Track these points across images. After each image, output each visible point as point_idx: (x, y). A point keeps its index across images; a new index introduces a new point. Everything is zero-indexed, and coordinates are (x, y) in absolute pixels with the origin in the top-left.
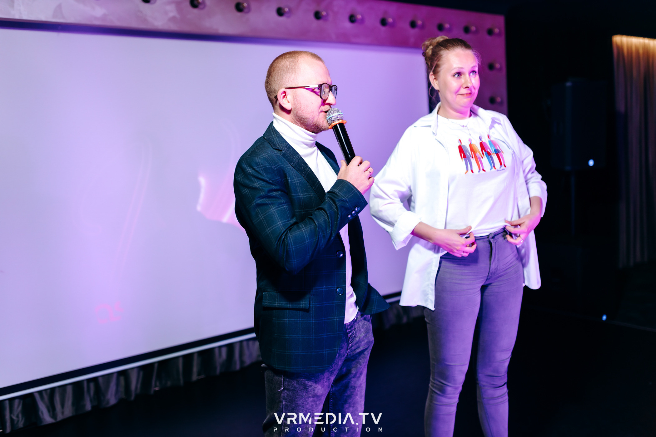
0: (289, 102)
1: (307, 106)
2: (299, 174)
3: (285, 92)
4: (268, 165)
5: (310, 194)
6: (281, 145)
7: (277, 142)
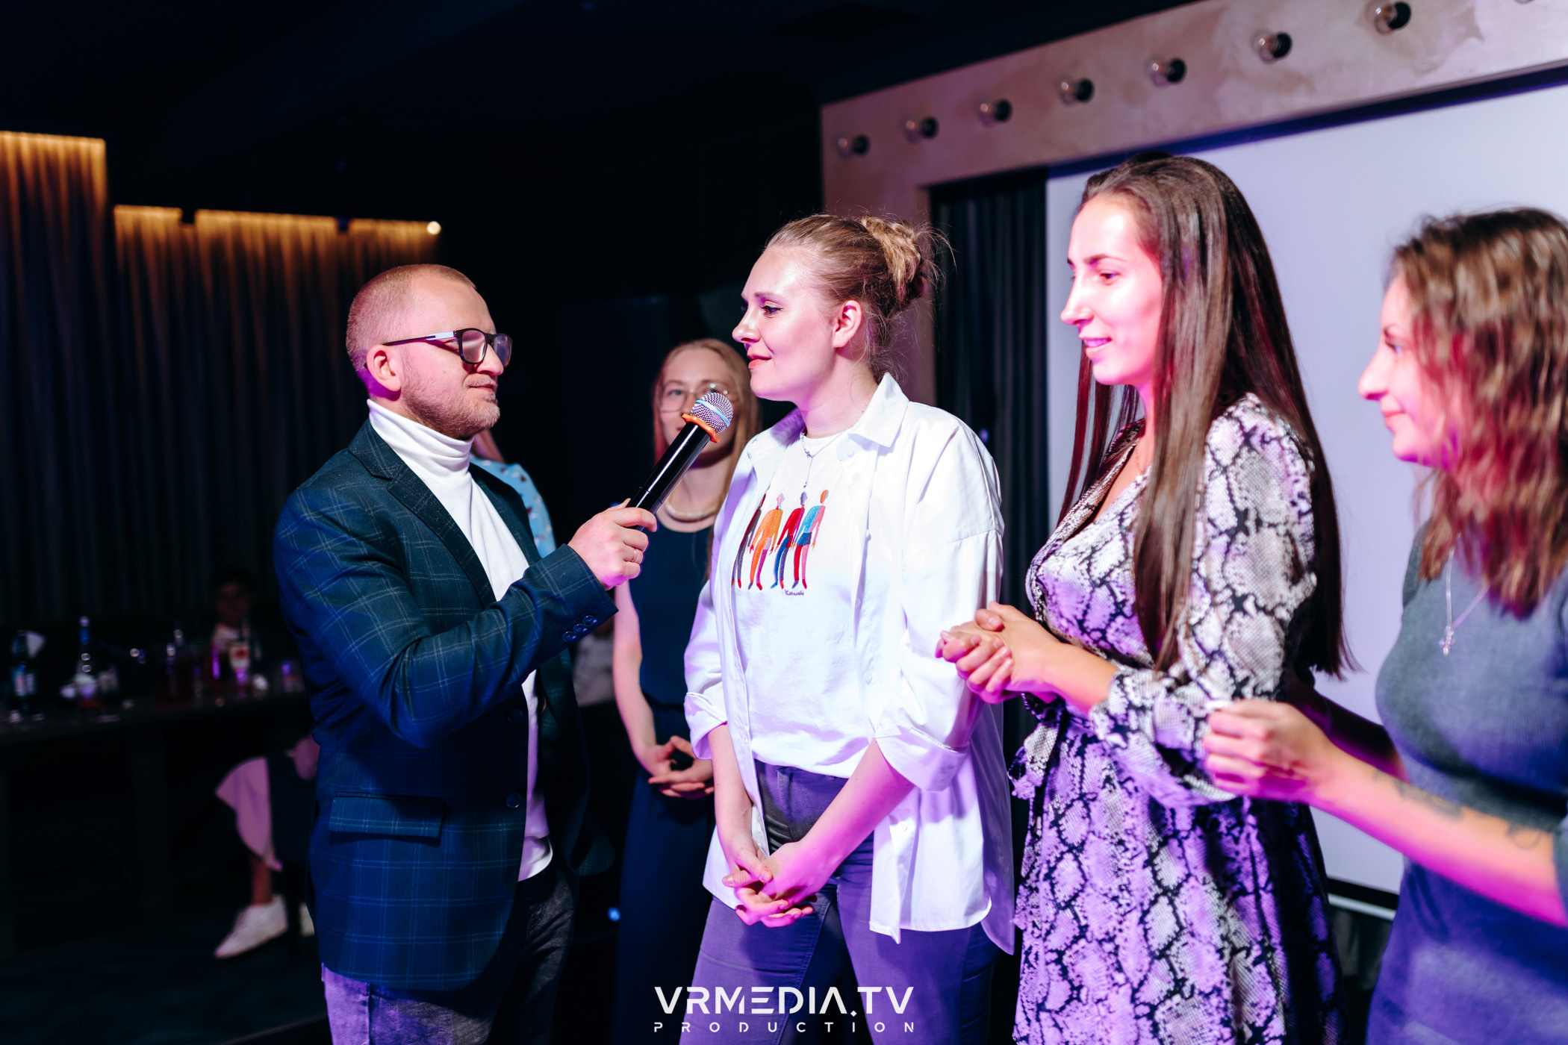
0: (393, 374)
1: (432, 379)
2: (429, 531)
3: (381, 353)
4: (354, 505)
5: (453, 576)
6: (390, 469)
7: (381, 461)
